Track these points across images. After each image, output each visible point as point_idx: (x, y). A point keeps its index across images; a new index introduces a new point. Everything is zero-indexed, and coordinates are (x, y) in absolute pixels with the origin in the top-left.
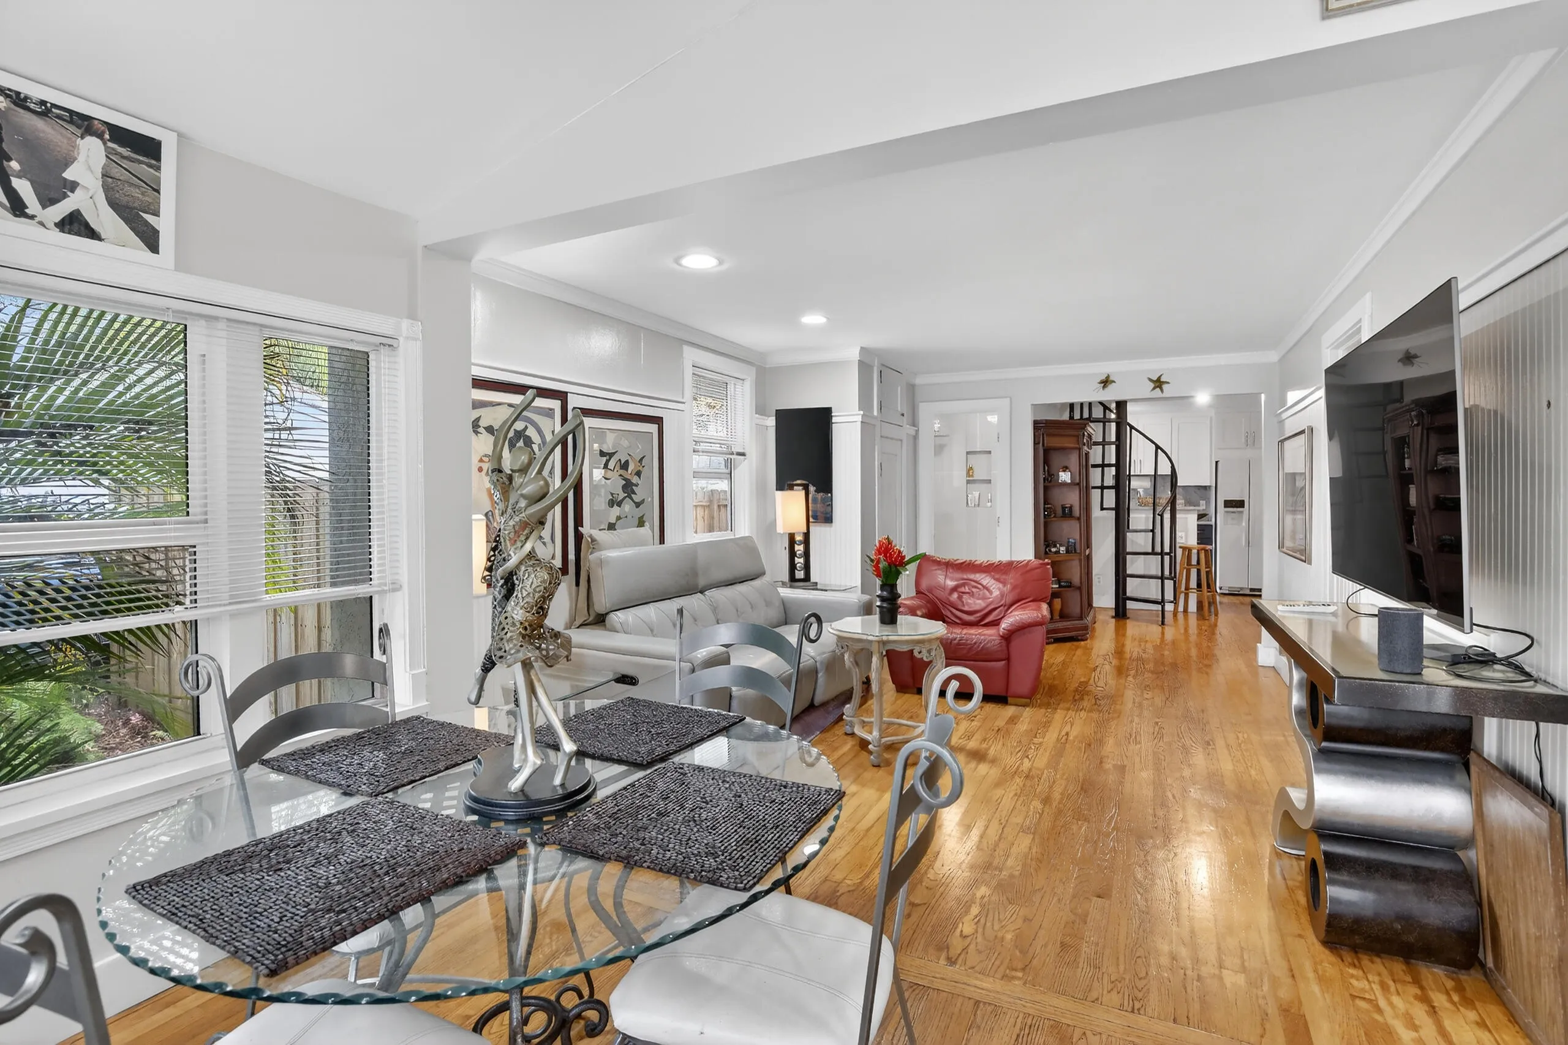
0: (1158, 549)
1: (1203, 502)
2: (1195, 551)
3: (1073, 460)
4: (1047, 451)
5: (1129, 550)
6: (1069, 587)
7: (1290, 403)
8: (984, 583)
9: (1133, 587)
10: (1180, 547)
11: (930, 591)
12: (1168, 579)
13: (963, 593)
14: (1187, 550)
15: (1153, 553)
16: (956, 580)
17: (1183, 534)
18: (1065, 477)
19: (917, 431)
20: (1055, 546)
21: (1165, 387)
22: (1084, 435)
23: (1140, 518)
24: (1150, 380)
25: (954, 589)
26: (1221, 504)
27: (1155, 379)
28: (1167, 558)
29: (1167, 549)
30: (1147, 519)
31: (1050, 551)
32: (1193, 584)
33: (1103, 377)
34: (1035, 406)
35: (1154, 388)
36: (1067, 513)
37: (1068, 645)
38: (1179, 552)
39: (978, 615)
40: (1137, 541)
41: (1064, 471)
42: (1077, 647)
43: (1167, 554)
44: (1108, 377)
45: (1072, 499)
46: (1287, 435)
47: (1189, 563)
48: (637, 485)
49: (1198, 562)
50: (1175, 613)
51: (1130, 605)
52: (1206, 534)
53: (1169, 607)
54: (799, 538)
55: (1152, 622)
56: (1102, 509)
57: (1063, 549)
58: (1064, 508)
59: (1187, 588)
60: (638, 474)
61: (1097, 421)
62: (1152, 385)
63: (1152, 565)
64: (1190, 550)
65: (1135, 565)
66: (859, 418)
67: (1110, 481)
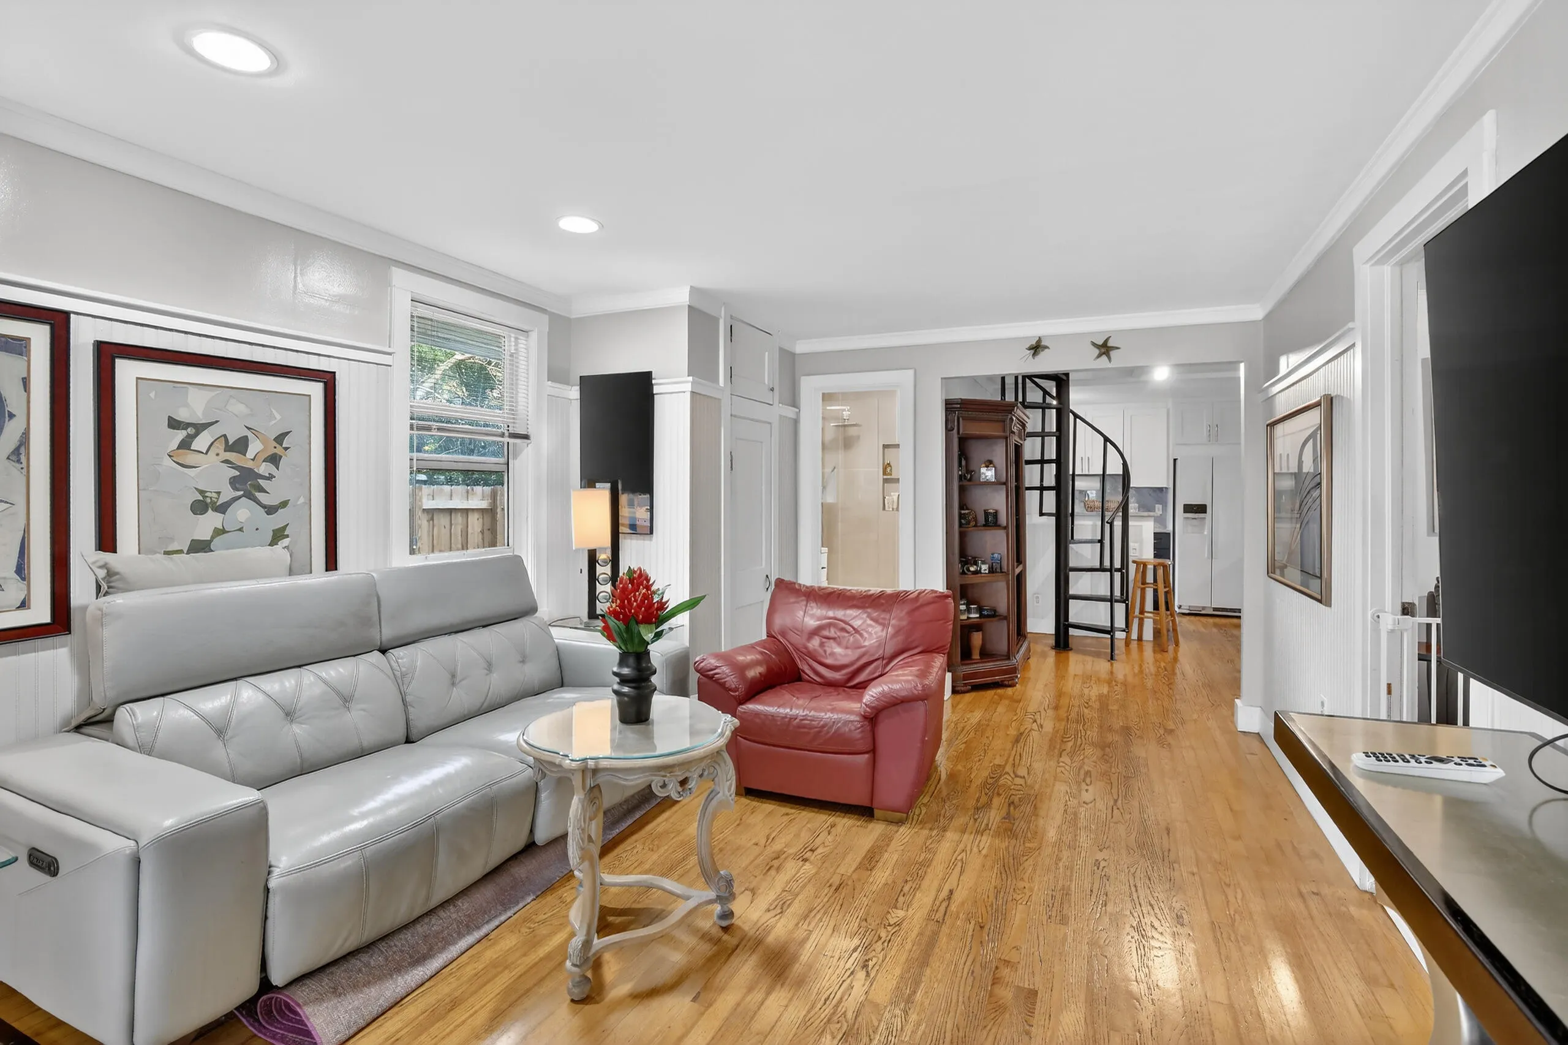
0: (1107, 564)
1: (1159, 507)
2: (1150, 567)
3: (999, 453)
4: (963, 441)
5: (1072, 564)
6: (994, 616)
7: (1283, 370)
8: (857, 623)
9: (1077, 612)
10: (1134, 562)
11: (783, 634)
12: (1117, 601)
13: (828, 638)
14: (1142, 565)
15: (1102, 569)
16: (819, 619)
17: (1136, 545)
18: (988, 474)
19: (798, 414)
20: (976, 563)
21: (1113, 353)
22: (1012, 419)
23: (1086, 526)
24: (1094, 344)
25: (815, 632)
26: (1180, 509)
27: (1100, 343)
28: (1117, 576)
29: (1117, 564)
30: (1095, 526)
31: (968, 570)
32: (1149, 605)
33: (1034, 342)
34: (945, 380)
35: (1099, 356)
36: (991, 521)
37: (990, 693)
38: (1132, 568)
39: (844, 672)
40: (1083, 554)
41: (987, 467)
42: (1001, 697)
43: (1117, 570)
44: (1040, 340)
45: (998, 502)
46: (1278, 417)
47: (1144, 583)
48: (271, 477)
49: (1155, 580)
50: (1128, 642)
51: (1072, 632)
52: (1163, 544)
53: (1120, 635)
54: (603, 556)
55: (1097, 655)
56: (1041, 514)
57: (985, 568)
58: (986, 513)
59: (1142, 612)
60: (274, 460)
61: (1033, 406)
62: (1097, 352)
63: (1100, 584)
64: (1145, 565)
65: (1079, 584)
66: (688, 387)
67: (1050, 480)
